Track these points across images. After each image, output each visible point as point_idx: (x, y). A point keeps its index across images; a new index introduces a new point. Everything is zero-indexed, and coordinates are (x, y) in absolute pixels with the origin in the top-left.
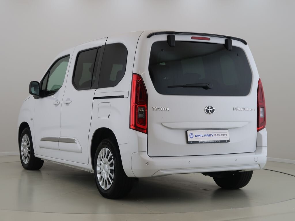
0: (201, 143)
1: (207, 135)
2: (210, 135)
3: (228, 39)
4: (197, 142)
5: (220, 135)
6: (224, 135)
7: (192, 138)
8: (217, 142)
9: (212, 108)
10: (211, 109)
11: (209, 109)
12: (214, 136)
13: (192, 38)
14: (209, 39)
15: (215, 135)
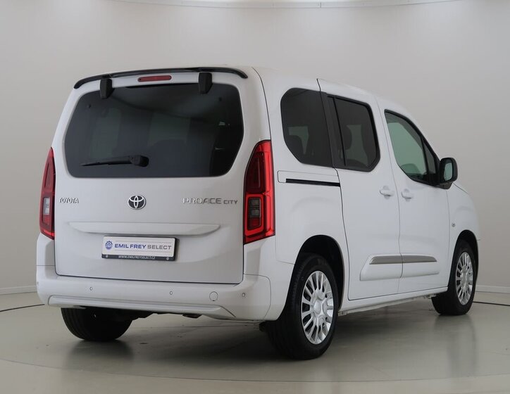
0: (121, 258)
1: (135, 246)
2: (139, 246)
3: (206, 73)
4: (116, 257)
5: (158, 247)
6: (165, 248)
7: (108, 248)
8: (150, 259)
9: (140, 198)
10: (138, 201)
11: (134, 201)
12: (146, 247)
13: (140, 80)
14: (169, 78)
15: (149, 247)
